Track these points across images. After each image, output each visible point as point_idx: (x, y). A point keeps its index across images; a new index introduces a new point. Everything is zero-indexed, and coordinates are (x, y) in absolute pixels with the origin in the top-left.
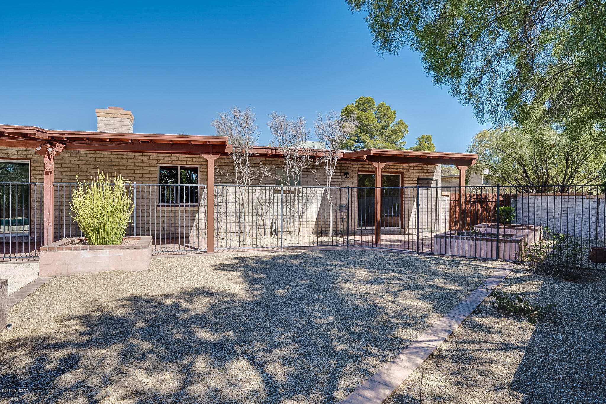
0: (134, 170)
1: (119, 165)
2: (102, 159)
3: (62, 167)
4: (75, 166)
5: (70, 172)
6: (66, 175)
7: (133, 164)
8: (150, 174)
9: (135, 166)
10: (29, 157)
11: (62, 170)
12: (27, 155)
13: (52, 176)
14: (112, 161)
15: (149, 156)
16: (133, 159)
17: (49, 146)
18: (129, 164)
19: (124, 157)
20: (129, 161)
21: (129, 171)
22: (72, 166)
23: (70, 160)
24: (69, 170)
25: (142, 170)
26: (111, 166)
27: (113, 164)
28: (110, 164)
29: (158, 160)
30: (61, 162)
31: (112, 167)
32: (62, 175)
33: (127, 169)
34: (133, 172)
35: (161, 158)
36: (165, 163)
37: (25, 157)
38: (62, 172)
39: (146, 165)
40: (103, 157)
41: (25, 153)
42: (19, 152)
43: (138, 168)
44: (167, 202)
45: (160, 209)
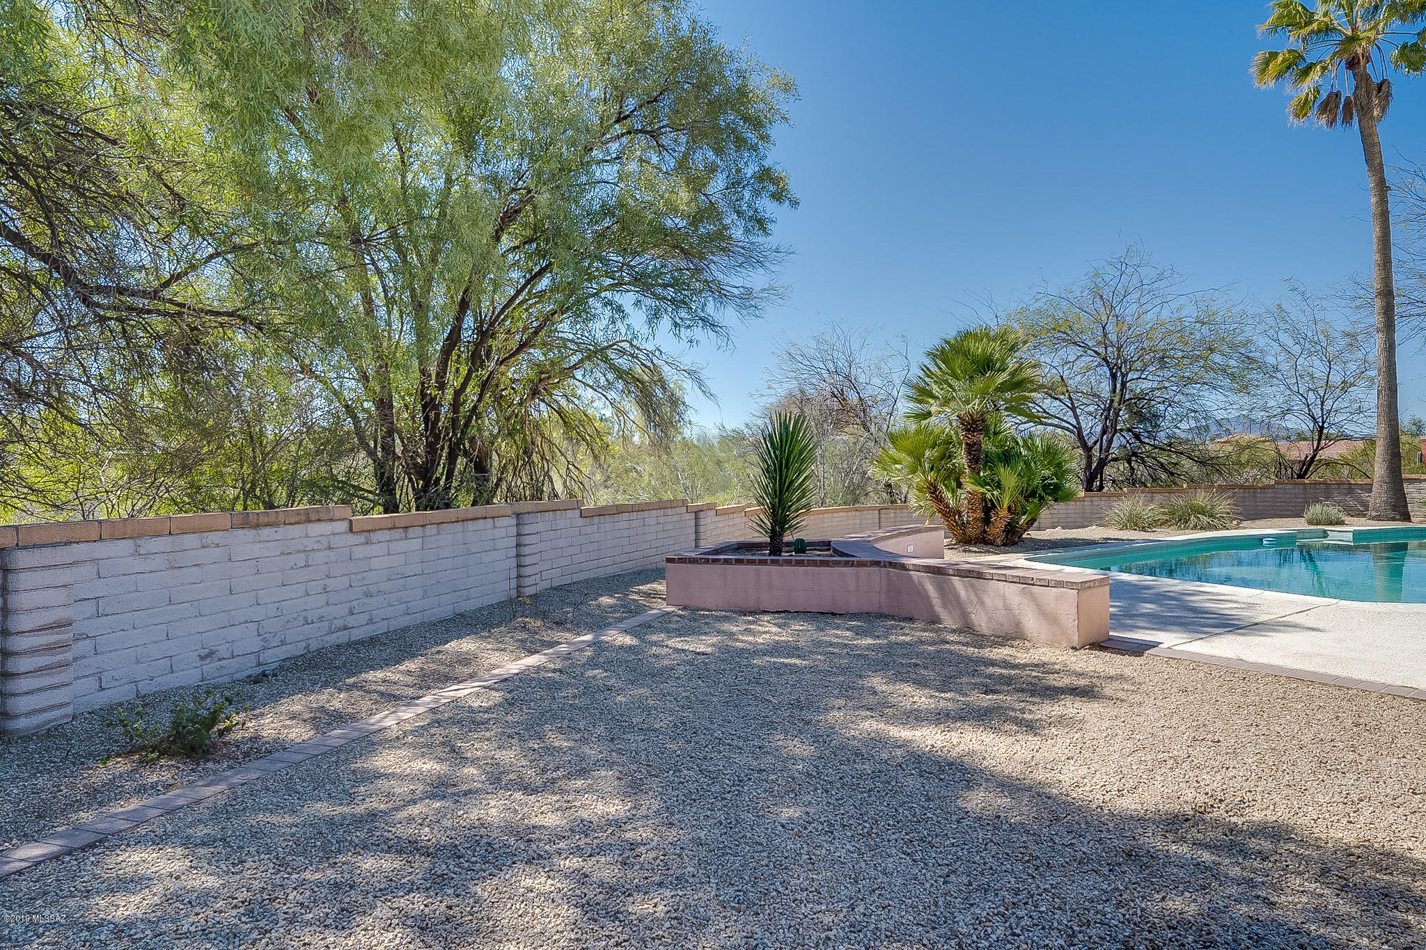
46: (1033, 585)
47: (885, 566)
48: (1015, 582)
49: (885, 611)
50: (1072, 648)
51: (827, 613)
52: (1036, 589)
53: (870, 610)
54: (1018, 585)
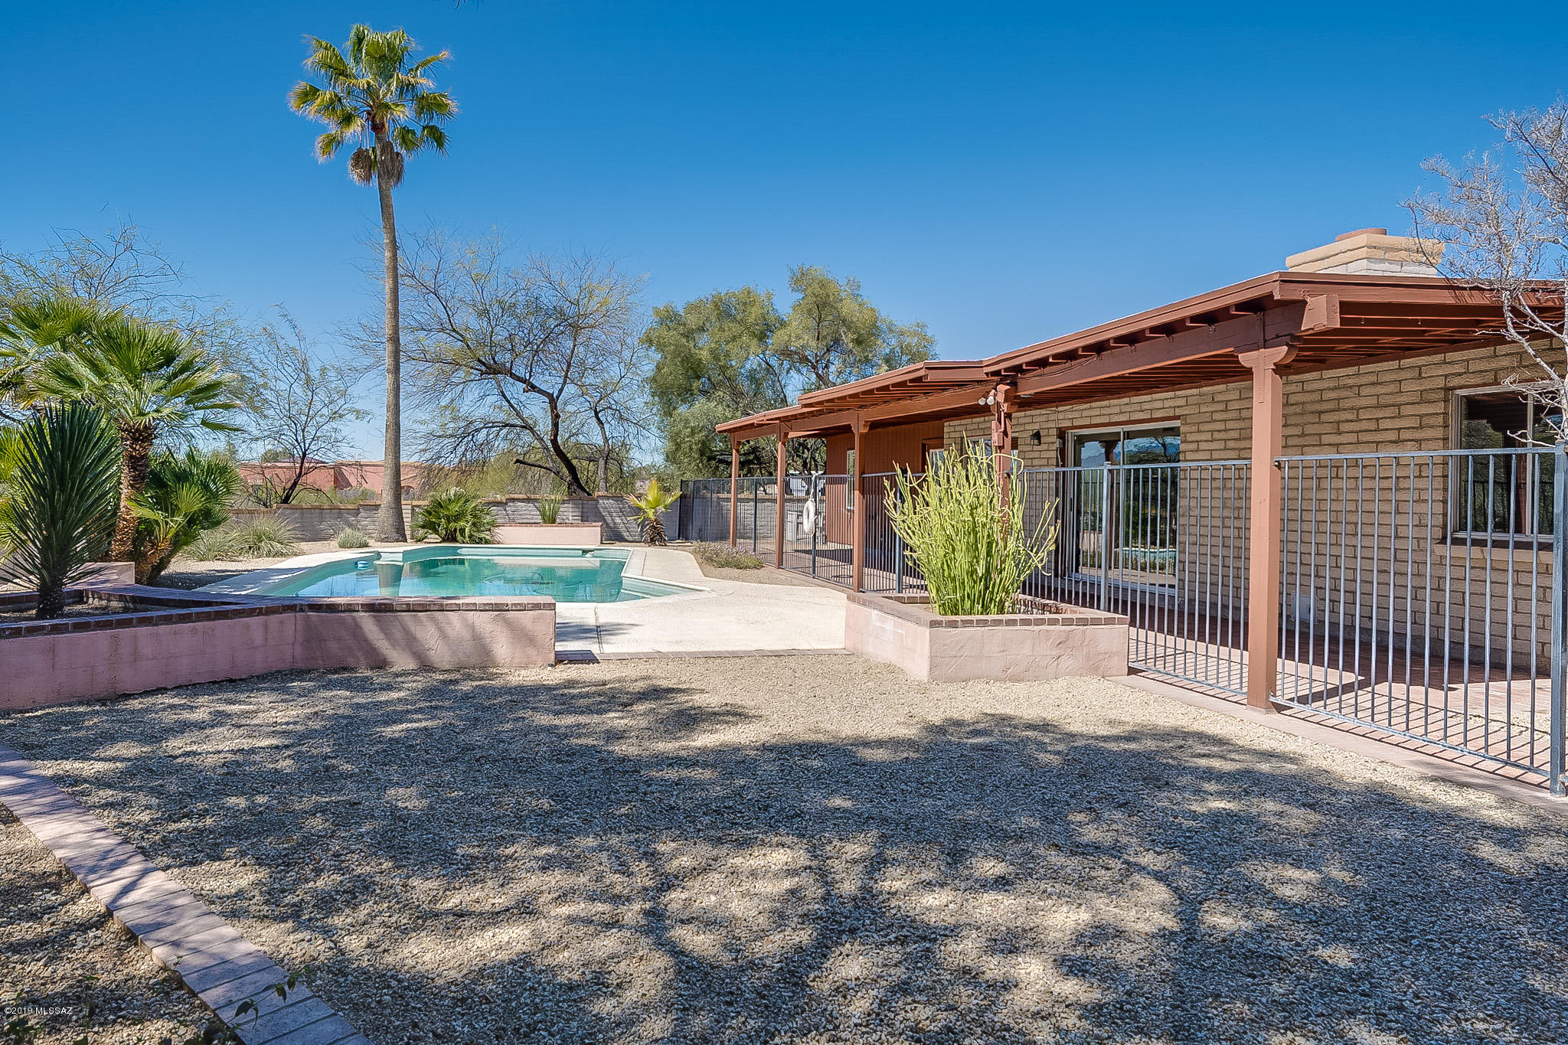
0: (1377, 419)
1: (1339, 410)
7: (1373, 401)
8: (1421, 427)
9: (1378, 407)
14: (1322, 400)
15: (1420, 367)
16: (1373, 384)
18: (1364, 402)
19: (1350, 382)
20: (1365, 391)
21: (1364, 425)
25: (1400, 416)
26: (1320, 413)
27: (1325, 406)
29: (1446, 376)
30: (1225, 416)
33: (1358, 420)
34: (1373, 426)
35: (1457, 369)
36: (1473, 382)
37: (1172, 413)
39: (1411, 399)
40: (1304, 391)
41: (1172, 403)
43: (1388, 412)
44: (1475, 528)
45: (1448, 550)
46: (508, 610)
47: (302, 610)
48: (487, 610)
49: (301, 665)
50: (549, 665)
51: (223, 681)
52: (510, 614)
53: (280, 667)
54: (490, 613)
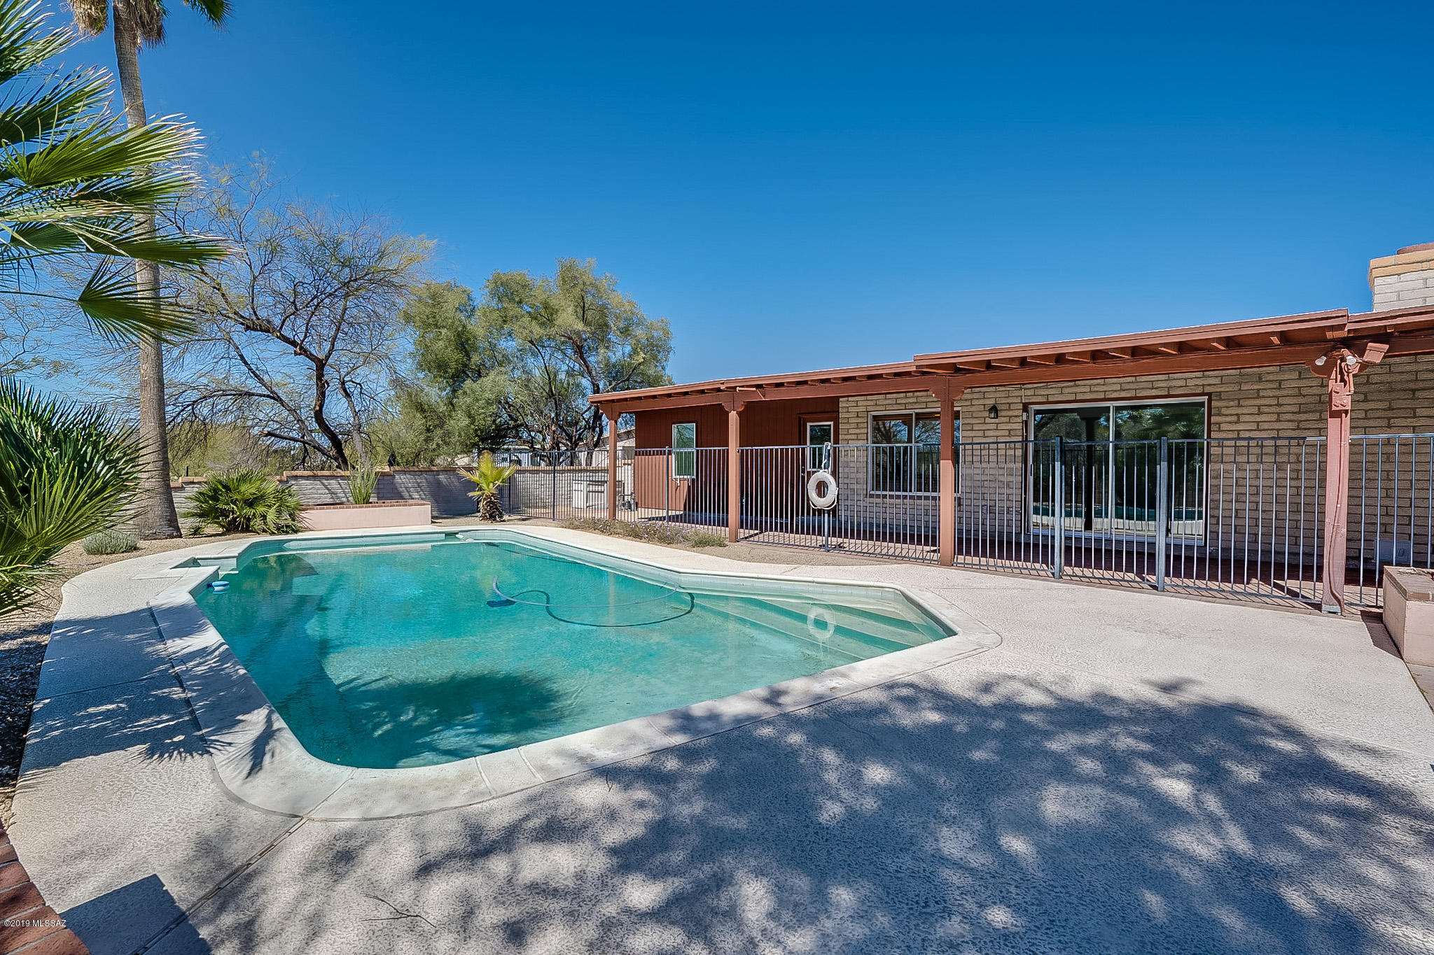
2: (1388, 378)
3: (1279, 405)
4: (1310, 399)
5: (1299, 412)
6: (1289, 421)
10: (1208, 389)
11: (1278, 410)
12: (1203, 385)
13: (1347, 420)
14: (1417, 380)
17: (1345, 352)
22: (1302, 400)
23: (1299, 388)
24: (1296, 409)
26: (1414, 391)
28: (1412, 386)
30: (1278, 393)
31: (1418, 394)
32: (1278, 421)
37: (1199, 390)
38: (1278, 414)
41: (1200, 382)
42: (1190, 383)
